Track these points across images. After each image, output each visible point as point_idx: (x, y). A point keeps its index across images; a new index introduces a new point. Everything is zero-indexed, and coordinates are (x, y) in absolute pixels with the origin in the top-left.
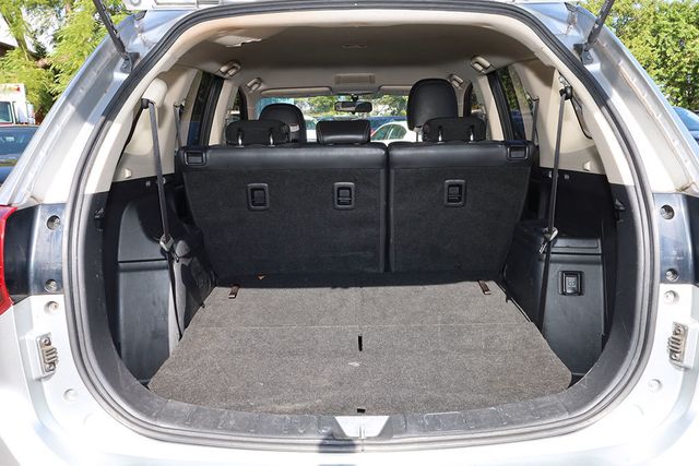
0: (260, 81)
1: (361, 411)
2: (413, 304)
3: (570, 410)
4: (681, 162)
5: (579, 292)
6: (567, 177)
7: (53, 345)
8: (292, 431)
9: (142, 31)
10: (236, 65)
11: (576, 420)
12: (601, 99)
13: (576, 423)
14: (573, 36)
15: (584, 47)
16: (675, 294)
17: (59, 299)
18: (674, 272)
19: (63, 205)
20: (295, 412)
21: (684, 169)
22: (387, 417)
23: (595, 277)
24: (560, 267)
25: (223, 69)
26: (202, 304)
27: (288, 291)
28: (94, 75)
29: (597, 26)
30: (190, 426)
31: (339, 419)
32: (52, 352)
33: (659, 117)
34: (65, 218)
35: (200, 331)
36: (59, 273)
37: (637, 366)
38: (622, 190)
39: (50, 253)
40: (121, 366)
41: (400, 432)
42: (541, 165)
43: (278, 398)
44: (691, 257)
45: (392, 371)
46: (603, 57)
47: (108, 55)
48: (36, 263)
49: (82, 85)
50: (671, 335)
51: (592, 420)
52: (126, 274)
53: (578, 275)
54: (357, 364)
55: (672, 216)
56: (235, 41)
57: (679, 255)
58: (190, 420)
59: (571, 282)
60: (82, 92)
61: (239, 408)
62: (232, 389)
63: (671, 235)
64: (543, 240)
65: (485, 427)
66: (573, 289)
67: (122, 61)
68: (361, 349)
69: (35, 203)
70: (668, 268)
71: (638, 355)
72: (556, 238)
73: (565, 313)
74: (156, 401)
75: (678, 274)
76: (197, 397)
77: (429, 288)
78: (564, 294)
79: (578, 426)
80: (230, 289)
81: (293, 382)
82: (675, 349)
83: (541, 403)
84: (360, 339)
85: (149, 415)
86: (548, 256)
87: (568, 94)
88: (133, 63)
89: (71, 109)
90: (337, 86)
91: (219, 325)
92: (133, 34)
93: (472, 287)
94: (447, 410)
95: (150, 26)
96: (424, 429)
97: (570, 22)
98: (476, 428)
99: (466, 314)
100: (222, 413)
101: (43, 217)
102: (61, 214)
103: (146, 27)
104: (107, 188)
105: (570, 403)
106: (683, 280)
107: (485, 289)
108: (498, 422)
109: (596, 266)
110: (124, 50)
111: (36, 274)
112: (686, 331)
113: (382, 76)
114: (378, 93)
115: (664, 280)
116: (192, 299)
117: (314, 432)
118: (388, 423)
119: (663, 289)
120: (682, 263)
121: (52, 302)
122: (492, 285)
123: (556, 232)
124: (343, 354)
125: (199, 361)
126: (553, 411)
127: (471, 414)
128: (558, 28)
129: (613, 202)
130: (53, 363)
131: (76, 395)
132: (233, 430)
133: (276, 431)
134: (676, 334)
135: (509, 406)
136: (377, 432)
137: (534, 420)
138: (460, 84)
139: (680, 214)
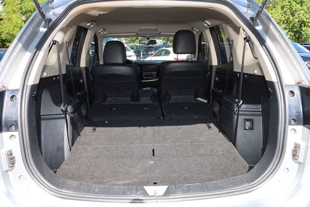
0: (104, 30)
1: (155, 183)
2: (177, 134)
3: (249, 182)
4: (298, 71)
5: (252, 128)
6: (246, 76)
7: (13, 155)
8: (124, 193)
9: (53, 9)
10: (94, 23)
11: (251, 186)
12: (262, 42)
13: (252, 188)
14: (250, 14)
15: (255, 19)
16: (295, 130)
17: (16, 134)
18: (294, 120)
19: (17, 90)
20: (125, 184)
21: (299, 74)
22: (167, 187)
23: (259, 122)
24: (243, 117)
25: (88, 25)
26: (79, 135)
27: (119, 128)
28: (31, 29)
29: (260, 9)
30: (77, 191)
31: (145, 187)
32: (13, 158)
33: (288, 51)
34: (19, 96)
35: (79, 147)
36: (16, 122)
37: (278, 162)
38: (272, 84)
39: (12, 113)
40: (44, 164)
41: (173, 193)
42: (234, 71)
43: (117, 178)
44: (302, 114)
45: (169, 165)
46: (263, 23)
47: (37, 20)
48: (5, 117)
49: (25, 34)
50: (293, 148)
51: (259, 186)
52: (45, 121)
53: (251, 121)
54: (152, 162)
55: (294, 96)
56: (96, 13)
57: (296, 113)
58: (77, 189)
59: (248, 124)
60: (25, 37)
61: (99, 183)
62: (96, 174)
63: (293, 104)
64: (236, 105)
65: (212, 190)
66: (249, 127)
67: (43, 22)
68: (154, 155)
69: (4, 89)
70: (292, 118)
71: (279, 157)
72: (242, 104)
73: (245, 138)
74: (61, 180)
75: (296, 121)
76: (80, 178)
77: (184, 127)
78: (245, 129)
79: (252, 189)
80: (92, 128)
81: (124, 171)
82: (295, 155)
83: (236, 179)
84: (153, 150)
85: (58, 187)
86: (238, 112)
87: (247, 39)
88: (49, 23)
89: (20, 46)
90: (140, 32)
91: (88, 144)
92: (48, 10)
93: (203, 126)
94: (194, 183)
95: (56, 6)
96: (184, 192)
97: (248, 7)
98: (207, 191)
99: (201, 138)
100: (92, 185)
101: (8, 96)
102: (17, 94)
103: (54, 7)
104: (37, 82)
105: (249, 179)
106: (298, 124)
107: (209, 127)
108: (217, 188)
109: (259, 117)
110: (44, 18)
111: (5, 122)
112: (299, 146)
113: (161, 28)
114: (159, 36)
115: (290, 124)
116: (75, 132)
117: (134, 194)
118: (168, 189)
119: (290, 127)
120: (298, 116)
121: (12, 135)
122: (212, 125)
123: (242, 102)
124: (146, 158)
125: (80, 161)
126: (242, 182)
127: (205, 184)
128: (243, 10)
129: (268, 89)
130: (13, 163)
131: (24, 178)
132: (97, 193)
133: (117, 194)
134: (295, 148)
135: (222, 180)
136: (162, 193)
137: (233, 187)
138: (197, 32)
139: (297, 95)
